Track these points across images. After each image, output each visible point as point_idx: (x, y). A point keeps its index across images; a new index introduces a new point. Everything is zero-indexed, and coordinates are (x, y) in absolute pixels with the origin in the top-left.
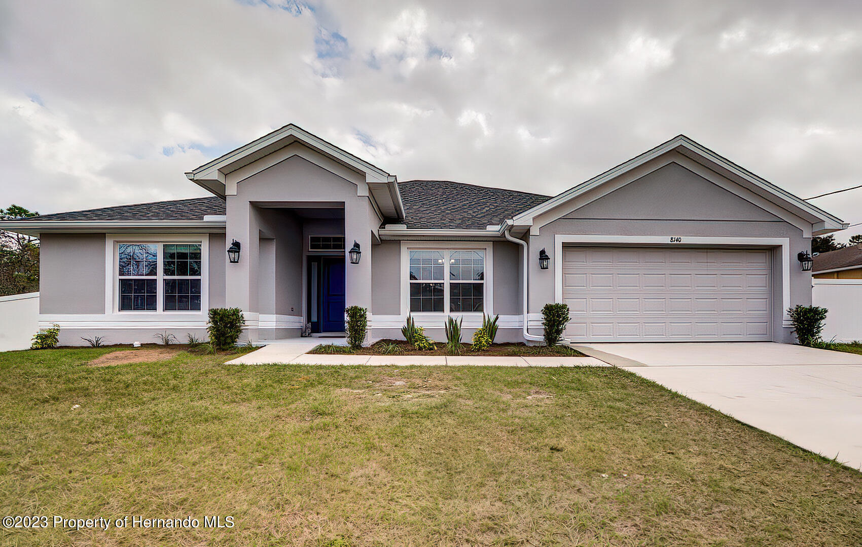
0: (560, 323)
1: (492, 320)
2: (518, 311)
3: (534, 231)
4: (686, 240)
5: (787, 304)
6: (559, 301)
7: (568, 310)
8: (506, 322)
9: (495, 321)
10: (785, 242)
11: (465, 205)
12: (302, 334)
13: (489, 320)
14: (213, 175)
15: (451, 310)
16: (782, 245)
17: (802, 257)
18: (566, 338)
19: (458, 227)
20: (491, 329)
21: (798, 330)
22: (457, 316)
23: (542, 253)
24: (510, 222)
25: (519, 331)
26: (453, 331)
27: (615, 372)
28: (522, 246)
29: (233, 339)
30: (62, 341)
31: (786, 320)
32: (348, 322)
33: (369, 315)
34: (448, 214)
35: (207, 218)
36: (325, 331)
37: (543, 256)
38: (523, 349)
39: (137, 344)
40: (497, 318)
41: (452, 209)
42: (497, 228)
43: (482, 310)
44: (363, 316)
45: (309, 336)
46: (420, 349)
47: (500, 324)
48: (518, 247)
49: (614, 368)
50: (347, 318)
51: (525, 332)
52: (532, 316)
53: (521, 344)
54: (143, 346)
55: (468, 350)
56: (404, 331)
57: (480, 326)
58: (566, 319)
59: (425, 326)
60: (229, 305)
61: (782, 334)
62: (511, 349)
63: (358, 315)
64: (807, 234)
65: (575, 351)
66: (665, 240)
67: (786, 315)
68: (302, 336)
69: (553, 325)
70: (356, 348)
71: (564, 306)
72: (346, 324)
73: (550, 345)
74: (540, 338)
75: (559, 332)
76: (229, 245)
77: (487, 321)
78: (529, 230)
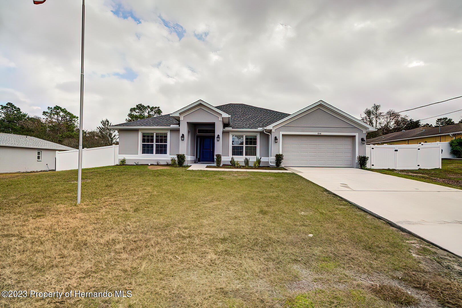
0: (281, 160)
1: (259, 159)
2: (268, 156)
3: (273, 131)
4: (323, 134)
5: (357, 155)
6: (281, 153)
7: (283, 156)
8: (264, 159)
9: (260, 159)
10: (357, 135)
11: (250, 117)
12: (195, 162)
13: (258, 159)
14: (177, 115)
15: (246, 155)
16: (355, 136)
17: (362, 140)
18: (282, 165)
19: (248, 128)
20: (259, 161)
21: (360, 163)
22: (248, 157)
23: (276, 137)
24: (265, 128)
25: (268, 162)
26: (247, 162)
27: (293, 174)
28: (269, 135)
29: (183, 163)
30: (127, 163)
31: (357, 160)
32: (216, 159)
33: (222, 157)
34: (244, 121)
35: (171, 126)
36: (202, 161)
37: (276, 138)
38: (269, 168)
39: (149, 164)
40: (261, 158)
41: (246, 119)
42: (261, 128)
43: (256, 155)
44: (221, 157)
45: (197, 163)
46: (237, 167)
47: (262, 160)
48: (268, 136)
49: (293, 173)
50: (215, 157)
51: (270, 163)
52: (272, 158)
53: (269, 167)
54: (151, 165)
55: (251, 168)
56: (231, 162)
57: (255, 160)
58: (283, 159)
59: (239, 160)
60: (181, 153)
61: (355, 165)
62: (265, 168)
63: (219, 157)
64: (364, 132)
65: (285, 169)
66: (316, 134)
67: (357, 159)
68: (195, 163)
69: (278, 161)
70: (218, 166)
71: (282, 155)
72: (215, 159)
73: (277, 167)
74: (274, 165)
75: (280, 163)
76: (181, 135)
77: (257, 159)
78: (271, 130)
